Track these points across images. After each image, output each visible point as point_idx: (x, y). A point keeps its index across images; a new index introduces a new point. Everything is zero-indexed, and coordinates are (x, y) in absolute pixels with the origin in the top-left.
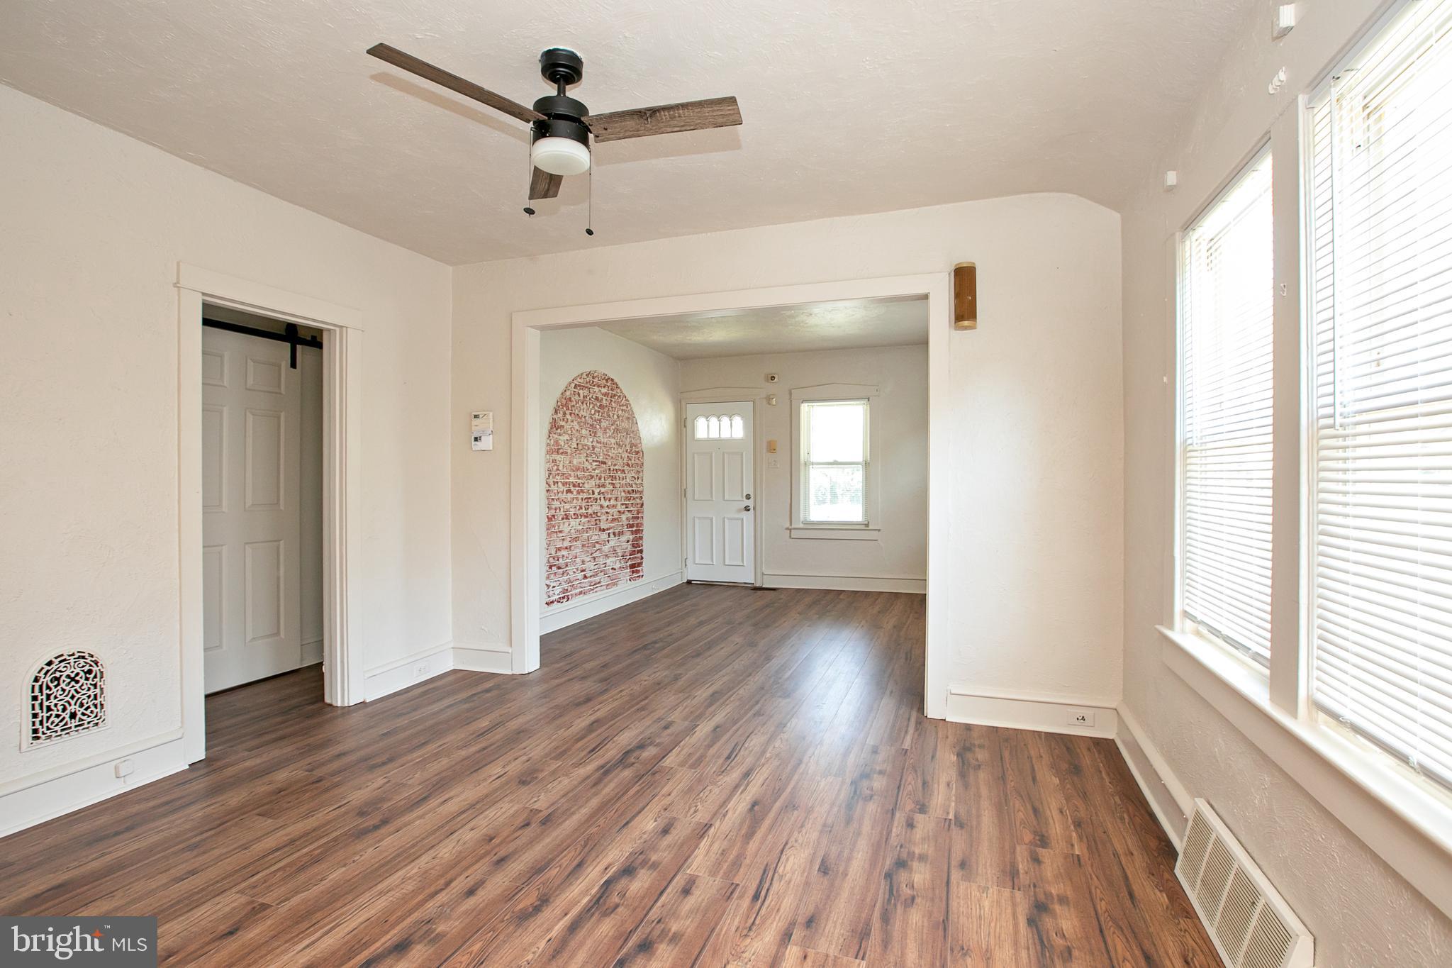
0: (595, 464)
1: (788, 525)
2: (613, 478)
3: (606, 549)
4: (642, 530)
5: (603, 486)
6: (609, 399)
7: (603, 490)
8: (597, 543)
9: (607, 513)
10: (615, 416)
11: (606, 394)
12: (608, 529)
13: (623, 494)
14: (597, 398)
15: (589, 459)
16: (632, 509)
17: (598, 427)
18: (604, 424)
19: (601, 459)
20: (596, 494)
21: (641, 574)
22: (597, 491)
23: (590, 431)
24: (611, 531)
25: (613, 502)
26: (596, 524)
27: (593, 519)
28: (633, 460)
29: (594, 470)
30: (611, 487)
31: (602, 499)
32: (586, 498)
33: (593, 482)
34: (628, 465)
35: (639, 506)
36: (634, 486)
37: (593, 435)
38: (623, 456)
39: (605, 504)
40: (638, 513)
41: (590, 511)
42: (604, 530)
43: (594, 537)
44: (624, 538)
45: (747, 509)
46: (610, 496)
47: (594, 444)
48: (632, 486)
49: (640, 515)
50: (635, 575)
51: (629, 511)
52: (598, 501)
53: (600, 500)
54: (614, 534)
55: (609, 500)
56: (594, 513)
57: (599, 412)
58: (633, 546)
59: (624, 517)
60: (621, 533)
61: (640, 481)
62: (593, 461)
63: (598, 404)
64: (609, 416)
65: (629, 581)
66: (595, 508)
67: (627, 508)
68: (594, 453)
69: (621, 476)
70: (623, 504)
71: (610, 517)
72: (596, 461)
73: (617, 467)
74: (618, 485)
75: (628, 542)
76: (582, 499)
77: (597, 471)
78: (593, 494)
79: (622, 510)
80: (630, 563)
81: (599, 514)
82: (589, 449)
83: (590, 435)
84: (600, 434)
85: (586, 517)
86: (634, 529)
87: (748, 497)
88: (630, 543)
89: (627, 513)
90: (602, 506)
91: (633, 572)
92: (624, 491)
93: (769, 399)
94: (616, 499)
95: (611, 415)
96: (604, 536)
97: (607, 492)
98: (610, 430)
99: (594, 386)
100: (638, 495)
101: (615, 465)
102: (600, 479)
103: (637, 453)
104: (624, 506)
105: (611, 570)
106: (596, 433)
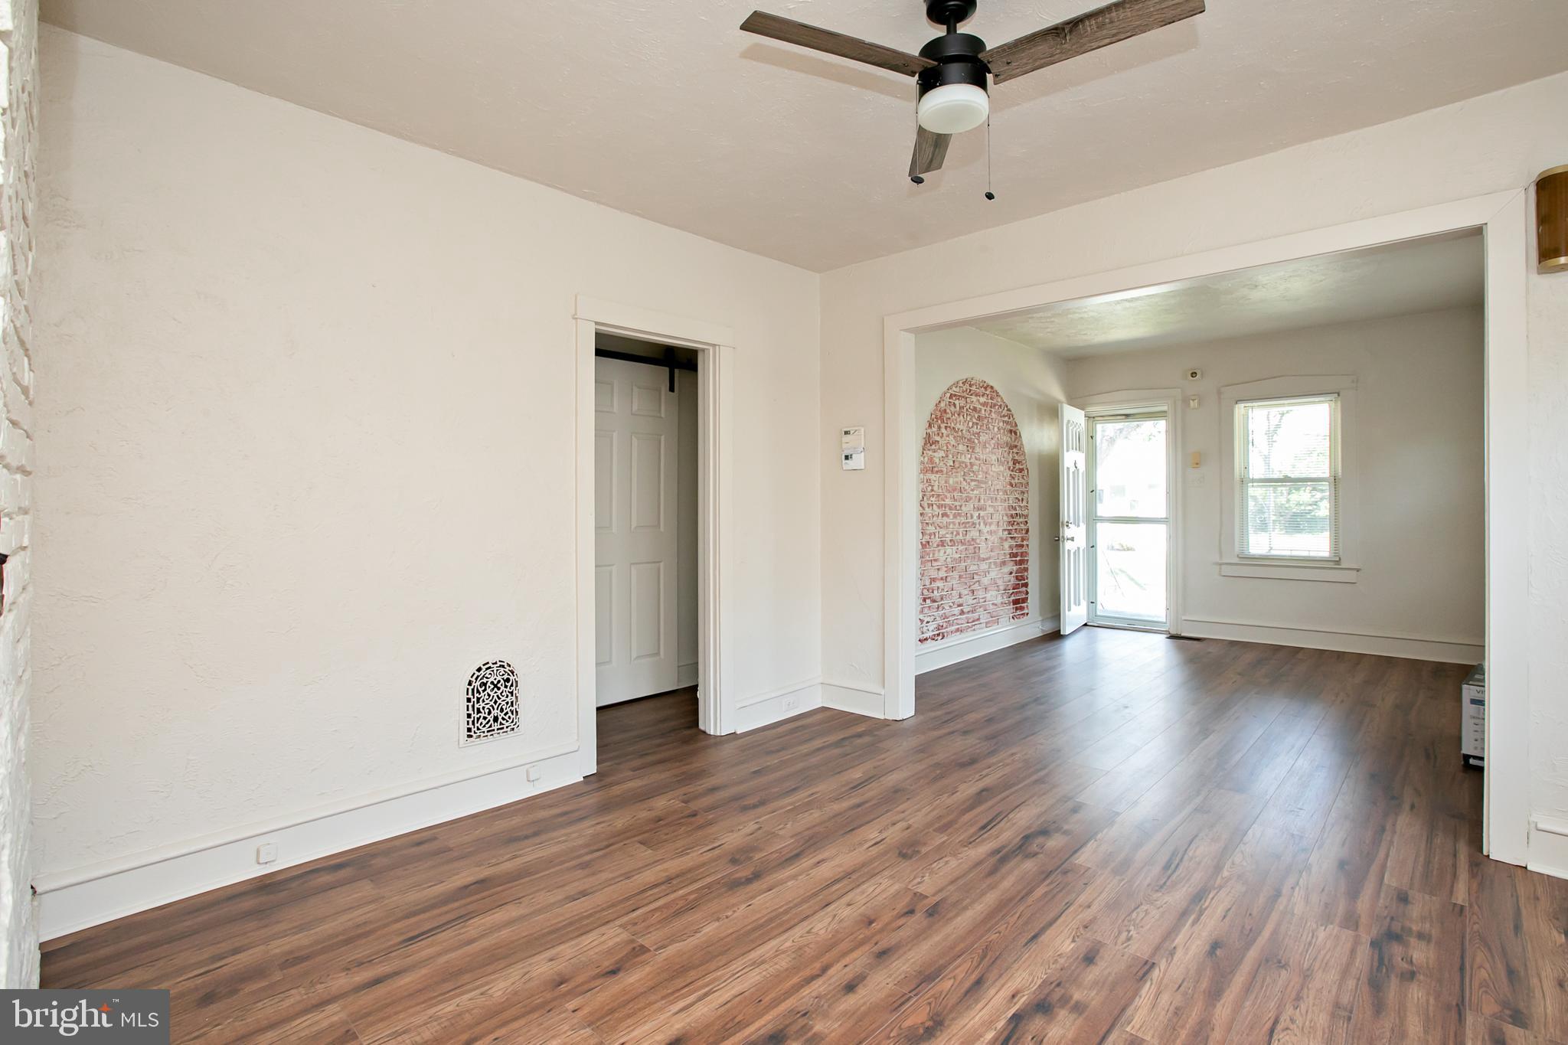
0: (973, 483)
3: (986, 581)
4: (1027, 560)
5: (984, 509)
6: (988, 409)
7: (982, 513)
8: (977, 574)
9: (987, 540)
10: (996, 429)
11: (985, 404)
12: (988, 558)
13: (1005, 518)
14: (975, 409)
15: (966, 478)
16: (1015, 535)
17: (976, 441)
18: (983, 438)
19: (978, 478)
20: (975, 518)
21: (1026, 611)
22: (976, 515)
23: (967, 446)
24: (991, 560)
25: (993, 527)
26: (975, 553)
27: (972, 547)
28: (1016, 479)
29: (973, 490)
30: (992, 510)
31: (982, 524)
32: (963, 523)
33: (970, 505)
34: (1011, 485)
35: (1024, 532)
36: (1018, 509)
37: (970, 450)
38: (1005, 474)
39: (987, 529)
40: (1022, 540)
41: (968, 538)
42: (984, 560)
43: (971, 567)
44: (1006, 569)
46: (990, 520)
47: (972, 461)
48: (1015, 509)
49: (1025, 543)
50: (1019, 612)
51: (1012, 538)
52: (978, 526)
53: (980, 525)
54: (995, 563)
55: (990, 526)
56: (973, 539)
57: (977, 424)
58: (1017, 578)
59: (1007, 545)
60: (1004, 563)
61: (1025, 503)
62: (972, 480)
63: (976, 416)
64: (989, 429)
65: (1012, 620)
66: (974, 533)
67: (1010, 534)
68: (973, 472)
69: (1003, 497)
70: (1005, 530)
71: (990, 545)
72: (975, 481)
73: (998, 488)
74: (1001, 508)
75: (1011, 573)
76: (959, 523)
77: (975, 492)
78: (972, 517)
79: (1005, 537)
80: (1013, 598)
81: (978, 541)
82: (966, 466)
83: (968, 451)
84: (977, 450)
85: (964, 544)
86: (1018, 559)
88: (1014, 574)
89: (1010, 540)
90: (980, 532)
91: (1017, 609)
92: (1007, 515)
93: (1188, 402)
94: (998, 523)
95: (991, 427)
96: (985, 566)
97: (987, 516)
98: (989, 444)
99: (971, 395)
100: (1023, 520)
101: (996, 485)
102: (980, 501)
103: (1021, 470)
104: (1007, 533)
105: (991, 606)
106: (973, 448)
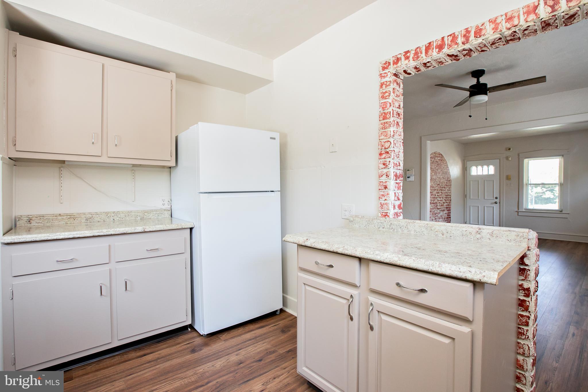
0: (436, 185)
1: (517, 210)
2: (442, 190)
3: (439, 215)
4: (451, 210)
5: (439, 193)
6: (440, 161)
7: (439, 194)
8: (436, 213)
9: (440, 203)
10: (442, 168)
12: (440, 209)
13: (445, 196)
17: (437, 172)
18: (439, 170)
19: (438, 183)
20: (437, 196)
22: (437, 195)
24: (441, 209)
25: (441, 199)
26: (436, 207)
27: (436, 205)
28: (448, 183)
29: (436, 187)
30: (441, 194)
32: (433, 197)
33: (435, 191)
34: (446, 185)
35: (450, 200)
38: (445, 182)
39: (439, 199)
40: (449, 203)
41: (435, 202)
42: (439, 209)
43: (436, 211)
44: (445, 212)
45: (496, 203)
46: (440, 197)
48: (447, 193)
49: (450, 204)
51: (446, 202)
52: (437, 198)
54: (442, 210)
55: (441, 198)
57: (438, 166)
58: (448, 215)
59: (445, 204)
60: (444, 210)
61: (450, 191)
62: (436, 184)
63: (438, 163)
66: (436, 201)
67: (446, 201)
68: (436, 181)
69: (444, 189)
70: (444, 200)
71: (441, 204)
73: (443, 186)
74: (443, 193)
75: (446, 214)
77: (437, 188)
78: (436, 196)
79: (444, 202)
81: (437, 203)
82: (434, 179)
84: (438, 174)
85: (433, 204)
86: (448, 209)
87: (496, 198)
88: (447, 214)
90: (438, 200)
92: (445, 195)
93: (507, 158)
94: (443, 197)
96: (439, 211)
97: (440, 195)
98: (441, 172)
99: (436, 157)
100: (449, 197)
101: (442, 185)
102: (438, 190)
103: (449, 181)
104: (445, 201)
106: (436, 174)
